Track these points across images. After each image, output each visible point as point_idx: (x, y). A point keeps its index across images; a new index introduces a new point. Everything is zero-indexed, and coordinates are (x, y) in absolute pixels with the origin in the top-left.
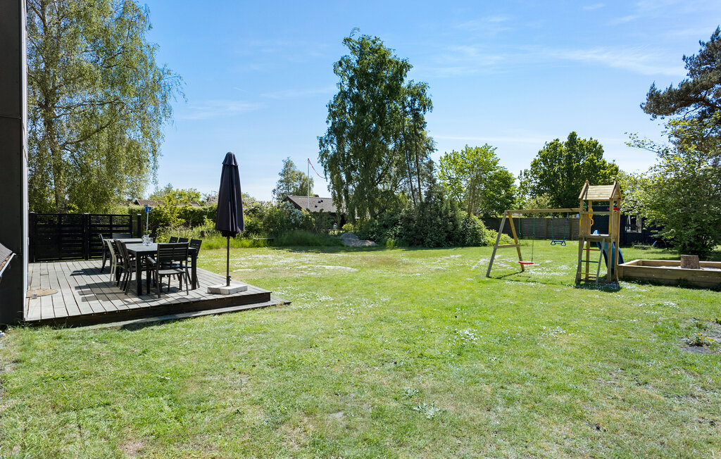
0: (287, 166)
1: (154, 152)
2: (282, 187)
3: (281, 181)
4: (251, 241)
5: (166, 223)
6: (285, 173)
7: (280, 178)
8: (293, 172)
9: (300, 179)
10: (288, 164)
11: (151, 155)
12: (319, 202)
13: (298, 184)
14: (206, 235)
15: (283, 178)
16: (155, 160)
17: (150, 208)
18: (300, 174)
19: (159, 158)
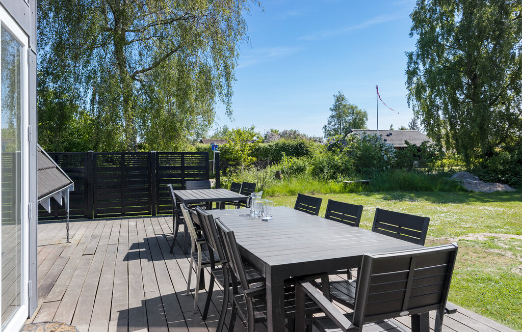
0: (338, 100)
1: (228, 75)
2: (333, 123)
3: (332, 117)
4: (341, 184)
5: (237, 162)
6: (336, 108)
7: (331, 113)
8: (345, 106)
9: (353, 113)
10: (340, 99)
11: (223, 80)
12: (388, 135)
13: (350, 118)
14: (282, 176)
15: (334, 113)
16: (228, 86)
17: (217, 146)
18: (353, 108)
19: (232, 83)
